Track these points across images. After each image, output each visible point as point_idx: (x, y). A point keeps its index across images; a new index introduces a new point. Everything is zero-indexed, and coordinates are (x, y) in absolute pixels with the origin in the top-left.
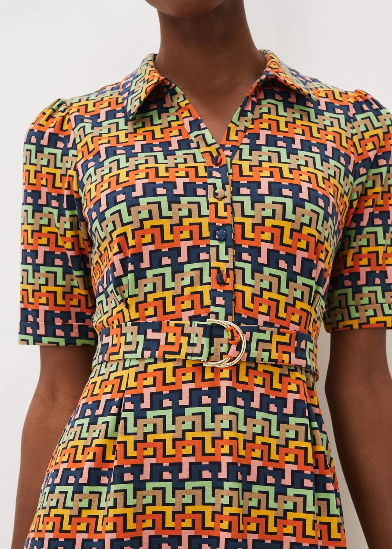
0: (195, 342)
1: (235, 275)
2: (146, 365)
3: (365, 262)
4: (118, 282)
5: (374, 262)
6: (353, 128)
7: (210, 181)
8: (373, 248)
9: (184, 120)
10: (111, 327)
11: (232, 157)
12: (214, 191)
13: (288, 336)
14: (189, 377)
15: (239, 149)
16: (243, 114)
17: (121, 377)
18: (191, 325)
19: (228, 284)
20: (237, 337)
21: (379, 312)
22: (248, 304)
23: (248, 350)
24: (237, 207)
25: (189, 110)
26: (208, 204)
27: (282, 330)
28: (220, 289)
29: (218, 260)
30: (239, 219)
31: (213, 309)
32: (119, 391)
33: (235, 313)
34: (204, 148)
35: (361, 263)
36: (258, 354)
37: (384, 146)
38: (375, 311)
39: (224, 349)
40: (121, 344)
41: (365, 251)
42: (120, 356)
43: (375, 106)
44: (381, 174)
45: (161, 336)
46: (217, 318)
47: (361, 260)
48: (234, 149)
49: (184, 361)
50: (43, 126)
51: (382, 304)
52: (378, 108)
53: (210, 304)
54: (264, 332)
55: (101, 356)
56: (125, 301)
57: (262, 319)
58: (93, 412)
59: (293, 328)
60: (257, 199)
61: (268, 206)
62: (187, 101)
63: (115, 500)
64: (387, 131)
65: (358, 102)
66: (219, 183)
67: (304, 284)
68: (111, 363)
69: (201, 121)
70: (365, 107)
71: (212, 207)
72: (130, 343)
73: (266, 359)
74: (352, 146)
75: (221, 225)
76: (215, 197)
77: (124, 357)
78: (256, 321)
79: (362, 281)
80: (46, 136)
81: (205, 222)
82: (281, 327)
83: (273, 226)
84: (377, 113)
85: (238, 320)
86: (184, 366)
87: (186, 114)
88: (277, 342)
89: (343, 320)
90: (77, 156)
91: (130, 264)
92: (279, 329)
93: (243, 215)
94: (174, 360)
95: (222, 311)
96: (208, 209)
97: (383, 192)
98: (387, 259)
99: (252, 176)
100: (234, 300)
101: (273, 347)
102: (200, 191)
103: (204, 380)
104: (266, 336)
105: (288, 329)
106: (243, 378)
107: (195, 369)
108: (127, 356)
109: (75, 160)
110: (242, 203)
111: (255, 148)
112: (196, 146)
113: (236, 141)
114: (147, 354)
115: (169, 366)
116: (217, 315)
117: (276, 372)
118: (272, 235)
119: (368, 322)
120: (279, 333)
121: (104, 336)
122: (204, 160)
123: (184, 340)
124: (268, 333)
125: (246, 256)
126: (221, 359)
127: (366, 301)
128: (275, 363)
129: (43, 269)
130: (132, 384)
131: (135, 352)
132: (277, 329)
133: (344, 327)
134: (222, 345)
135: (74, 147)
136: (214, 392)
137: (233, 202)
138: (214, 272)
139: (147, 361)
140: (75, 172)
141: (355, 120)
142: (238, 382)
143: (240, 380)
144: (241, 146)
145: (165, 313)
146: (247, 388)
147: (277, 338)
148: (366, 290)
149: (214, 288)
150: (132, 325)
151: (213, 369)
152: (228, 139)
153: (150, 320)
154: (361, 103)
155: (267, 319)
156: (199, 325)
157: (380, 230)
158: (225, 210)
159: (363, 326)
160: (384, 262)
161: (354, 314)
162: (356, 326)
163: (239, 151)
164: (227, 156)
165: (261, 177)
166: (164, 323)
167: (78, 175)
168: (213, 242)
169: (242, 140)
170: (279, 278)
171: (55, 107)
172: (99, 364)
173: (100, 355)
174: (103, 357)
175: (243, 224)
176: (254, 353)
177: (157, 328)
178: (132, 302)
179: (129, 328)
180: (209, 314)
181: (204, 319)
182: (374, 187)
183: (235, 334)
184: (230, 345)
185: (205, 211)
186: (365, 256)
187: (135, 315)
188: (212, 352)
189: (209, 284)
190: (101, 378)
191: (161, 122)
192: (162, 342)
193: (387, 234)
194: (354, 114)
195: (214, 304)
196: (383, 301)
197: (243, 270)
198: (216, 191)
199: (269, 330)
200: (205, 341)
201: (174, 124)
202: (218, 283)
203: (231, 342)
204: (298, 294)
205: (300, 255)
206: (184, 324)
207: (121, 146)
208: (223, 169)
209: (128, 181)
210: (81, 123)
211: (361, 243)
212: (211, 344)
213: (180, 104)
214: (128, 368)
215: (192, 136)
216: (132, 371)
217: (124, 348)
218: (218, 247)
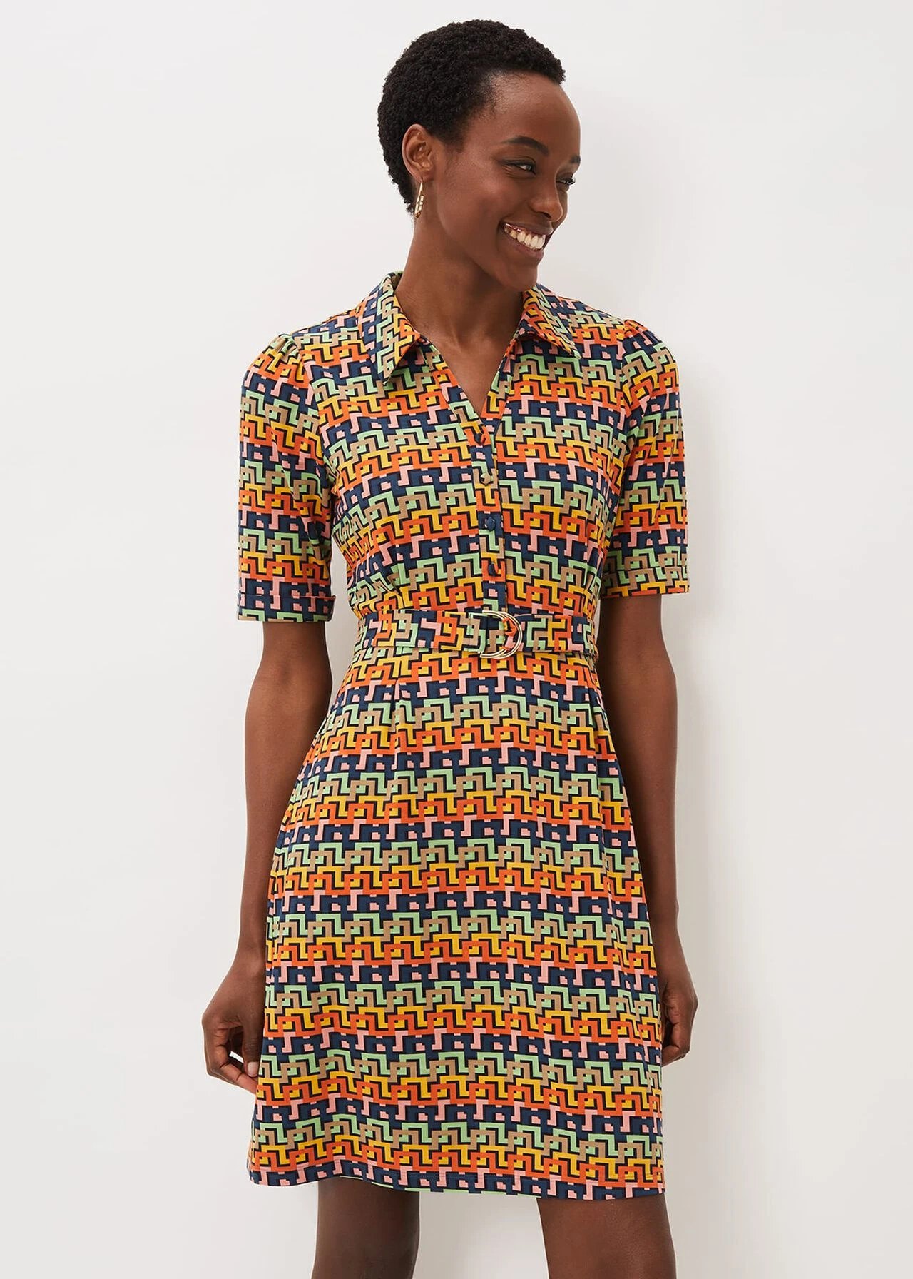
0: (471, 634)
1: (506, 565)
2: (421, 654)
3: (636, 521)
4: (387, 571)
5: (646, 522)
6: (622, 375)
7: (474, 464)
8: (645, 506)
9: (442, 385)
10: (380, 612)
11: (494, 433)
12: (480, 475)
13: (563, 621)
14: (465, 667)
15: (502, 422)
16: (503, 378)
17: (393, 664)
18: (467, 617)
19: (500, 575)
20: (513, 628)
21: (651, 577)
22: (521, 594)
23: (524, 641)
24: (504, 492)
25: (447, 375)
26: (475, 490)
27: (556, 616)
28: (492, 580)
29: (488, 551)
30: (506, 505)
31: (486, 601)
32: (391, 678)
33: (508, 605)
34: (465, 424)
35: (632, 522)
36: (534, 643)
37: (659, 389)
38: (646, 575)
39: (500, 641)
40: (392, 630)
41: (636, 508)
42: (391, 643)
43: (648, 342)
44: (654, 421)
45: (436, 626)
46: (491, 609)
47: (632, 518)
48: (496, 422)
49: (460, 653)
50: (273, 373)
51: (654, 568)
52: (651, 343)
53: (482, 596)
54: (539, 620)
55: (367, 641)
56: (397, 588)
57: (535, 607)
58: (362, 698)
59: (567, 612)
60: (524, 484)
61: (536, 492)
62: (444, 365)
63: (400, 786)
64: (662, 370)
65: (628, 338)
66: (484, 466)
67: (575, 567)
68: (379, 649)
69: (461, 390)
70: (637, 345)
71: (479, 493)
72: (403, 631)
73: (543, 648)
74: (622, 398)
75: (489, 513)
76: (481, 483)
77: (395, 644)
78: (530, 610)
79: (633, 543)
80: (278, 386)
81: (473, 510)
82: (556, 613)
83: (542, 512)
84: (650, 350)
85: (512, 610)
86: (460, 657)
87: (443, 378)
88: (553, 629)
89: (612, 587)
90: (319, 418)
91: (398, 554)
92: (553, 615)
93: (511, 502)
94: (450, 651)
95: (495, 603)
96: (475, 496)
97: (657, 442)
98: (660, 516)
99: (517, 456)
100: (507, 591)
101: (549, 634)
102: (466, 477)
103: (480, 670)
104: (542, 625)
105: (562, 614)
106: (521, 667)
107: (471, 660)
108: (398, 643)
109: (317, 423)
110: (509, 487)
111: (518, 419)
112: (456, 419)
113: (498, 413)
114: (422, 643)
115: (445, 657)
116: (490, 607)
117: (555, 659)
118: (542, 521)
119: (639, 589)
120: (554, 620)
121: (372, 620)
122: (465, 437)
123: (460, 631)
124: (544, 620)
125: (515, 545)
126: (498, 650)
127: (636, 565)
128: (552, 651)
129: (278, 536)
130: (405, 672)
131: (408, 640)
132: (551, 616)
133: (613, 594)
134: (497, 637)
135: (314, 405)
136: (492, 682)
137: (500, 486)
138: (485, 563)
139: (421, 651)
140: (318, 437)
141: (625, 363)
142: (516, 671)
143: (518, 669)
144: (504, 419)
145: (439, 603)
146: (526, 676)
147: (552, 625)
148: (636, 552)
149: (486, 580)
150: (406, 612)
151: (489, 661)
152: (488, 411)
153: (424, 609)
154: (631, 340)
155: (540, 606)
156: (475, 617)
157: (653, 485)
158: (493, 497)
159: (633, 593)
160: (656, 520)
161: (624, 580)
162: (625, 594)
163: (501, 424)
164: (490, 433)
165: (527, 457)
166: (439, 613)
167: (322, 441)
168: (482, 532)
169: (503, 410)
170: (550, 564)
171: (284, 349)
172: (363, 649)
173: (365, 639)
174: (370, 643)
175: (511, 511)
176: (530, 643)
177: (432, 618)
178: (404, 590)
179: (402, 616)
180: (482, 606)
181: (480, 611)
182: (646, 437)
183: (512, 625)
184: (506, 637)
185: (472, 499)
186: (636, 515)
187: (409, 603)
188: (488, 644)
189: (481, 575)
190: (366, 663)
191: (415, 385)
192: (438, 633)
193: (661, 489)
194: (624, 356)
195: (487, 596)
196: (657, 564)
197: (514, 559)
198: (482, 476)
199: (543, 618)
200: (482, 633)
201: (430, 389)
202: (490, 575)
203: (507, 633)
204: (570, 579)
205: (570, 539)
206: (459, 616)
207: (373, 417)
208: (487, 450)
209: (391, 467)
210: (321, 378)
211: (632, 500)
212: (487, 636)
213: (436, 365)
214: (400, 656)
215: (451, 407)
216: (405, 660)
217: (395, 635)
218: (487, 536)
